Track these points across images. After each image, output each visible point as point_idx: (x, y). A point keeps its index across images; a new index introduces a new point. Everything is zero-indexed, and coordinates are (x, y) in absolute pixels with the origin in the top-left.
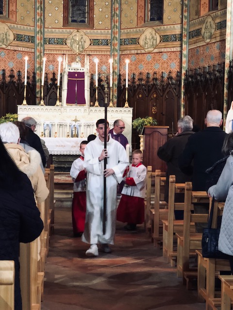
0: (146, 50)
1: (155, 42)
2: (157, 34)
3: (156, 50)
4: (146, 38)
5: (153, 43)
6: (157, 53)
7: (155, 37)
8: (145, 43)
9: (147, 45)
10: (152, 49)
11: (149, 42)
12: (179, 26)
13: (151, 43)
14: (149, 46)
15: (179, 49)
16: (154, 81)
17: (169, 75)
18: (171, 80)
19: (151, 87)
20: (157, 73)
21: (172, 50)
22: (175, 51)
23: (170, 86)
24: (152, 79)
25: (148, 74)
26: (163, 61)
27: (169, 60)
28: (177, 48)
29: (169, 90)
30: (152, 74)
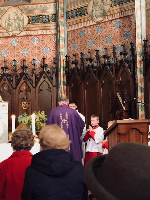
0: (11, 33)
1: (21, 23)
2: (24, 14)
3: (23, 33)
4: (9, 19)
5: (19, 24)
6: (25, 36)
7: (22, 18)
8: (9, 25)
9: (11, 27)
10: (18, 32)
11: (14, 23)
12: (52, 5)
13: (17, 25)
14: (14, 28)
15: (53, 32)
16: (23, 69)
17: (42, 62)
18: (45, 68)
19: (19, 77)
20: (26, 60)
21: (45, 32)
22: (49, 34)
23: (44, 75)
24: (20, 67)
25: (15, 61)
26: (33, 45)
27: (41, 44)
28: (50, 30)
29: (44, 80)
30: (20, 62)
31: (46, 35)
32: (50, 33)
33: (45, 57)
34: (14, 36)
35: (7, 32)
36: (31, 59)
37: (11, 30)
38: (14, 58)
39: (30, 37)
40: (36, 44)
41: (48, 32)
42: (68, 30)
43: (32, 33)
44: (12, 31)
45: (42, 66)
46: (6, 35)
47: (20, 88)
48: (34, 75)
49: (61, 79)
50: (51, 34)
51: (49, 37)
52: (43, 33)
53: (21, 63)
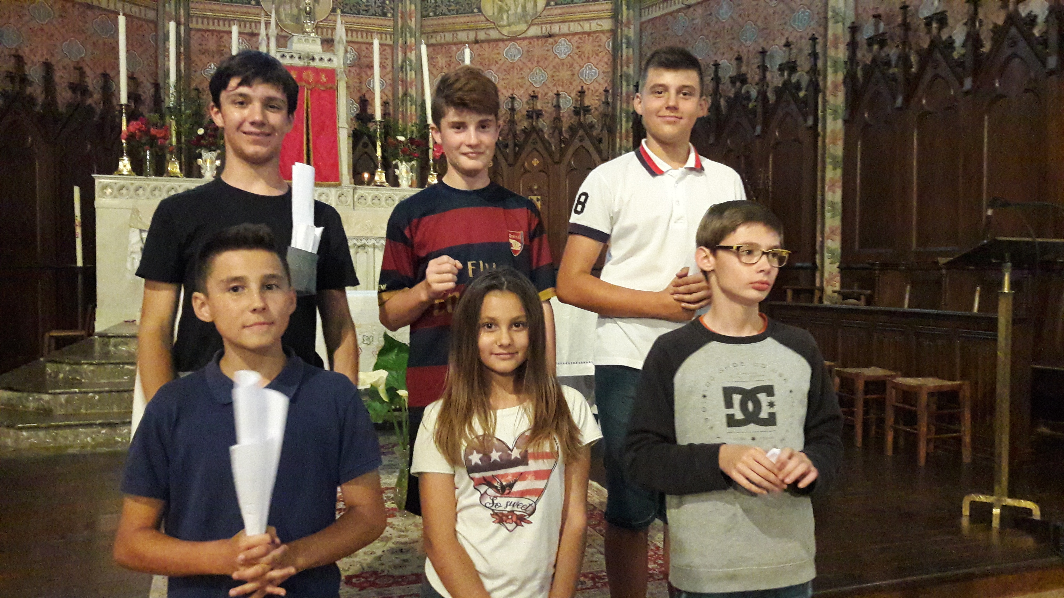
0: (505, 31)
1: (530, 5)
3: (534, 31)
5: (524, 7)
6: (538, 37)
8: (501, 10)
9: (505, 16)
10: (523, 27)
11: (513, 7)
13: (519, 10)
14: (512, 19)
15: (607, 25)
16: (532, 118)
17: (577, 100)
18: (585, 115)
19: (522, 137)
20: (540, 96)
21: (586, 27)
22: (595, 32)
23: (581, 132)
24: (525, 113)
25: (513, 98)
26: (557, 60)
27: (576, 57)
28: (599, 22)
29: (579, 144)
30: (525, 100)
31: (589, 34)
32: (599, 28)
33: (585, 87)
34: (513, 38)
35: (497, 27)
36: (551, 94)
37: (505, 23)
38: (511, 92)
39: (551, 40)
40: (563, 56)
41: (594, 26)
42: (644, 19)
43: (555, 29)
44: (509, 25)
45: (577, 112)
46: (494, 34)
47: (523, 165)
48: (557, 131)
49: (621, 140)
50: (602, 32)
51: (597, 37)
52: (580, 29)
53: (527, 103)
